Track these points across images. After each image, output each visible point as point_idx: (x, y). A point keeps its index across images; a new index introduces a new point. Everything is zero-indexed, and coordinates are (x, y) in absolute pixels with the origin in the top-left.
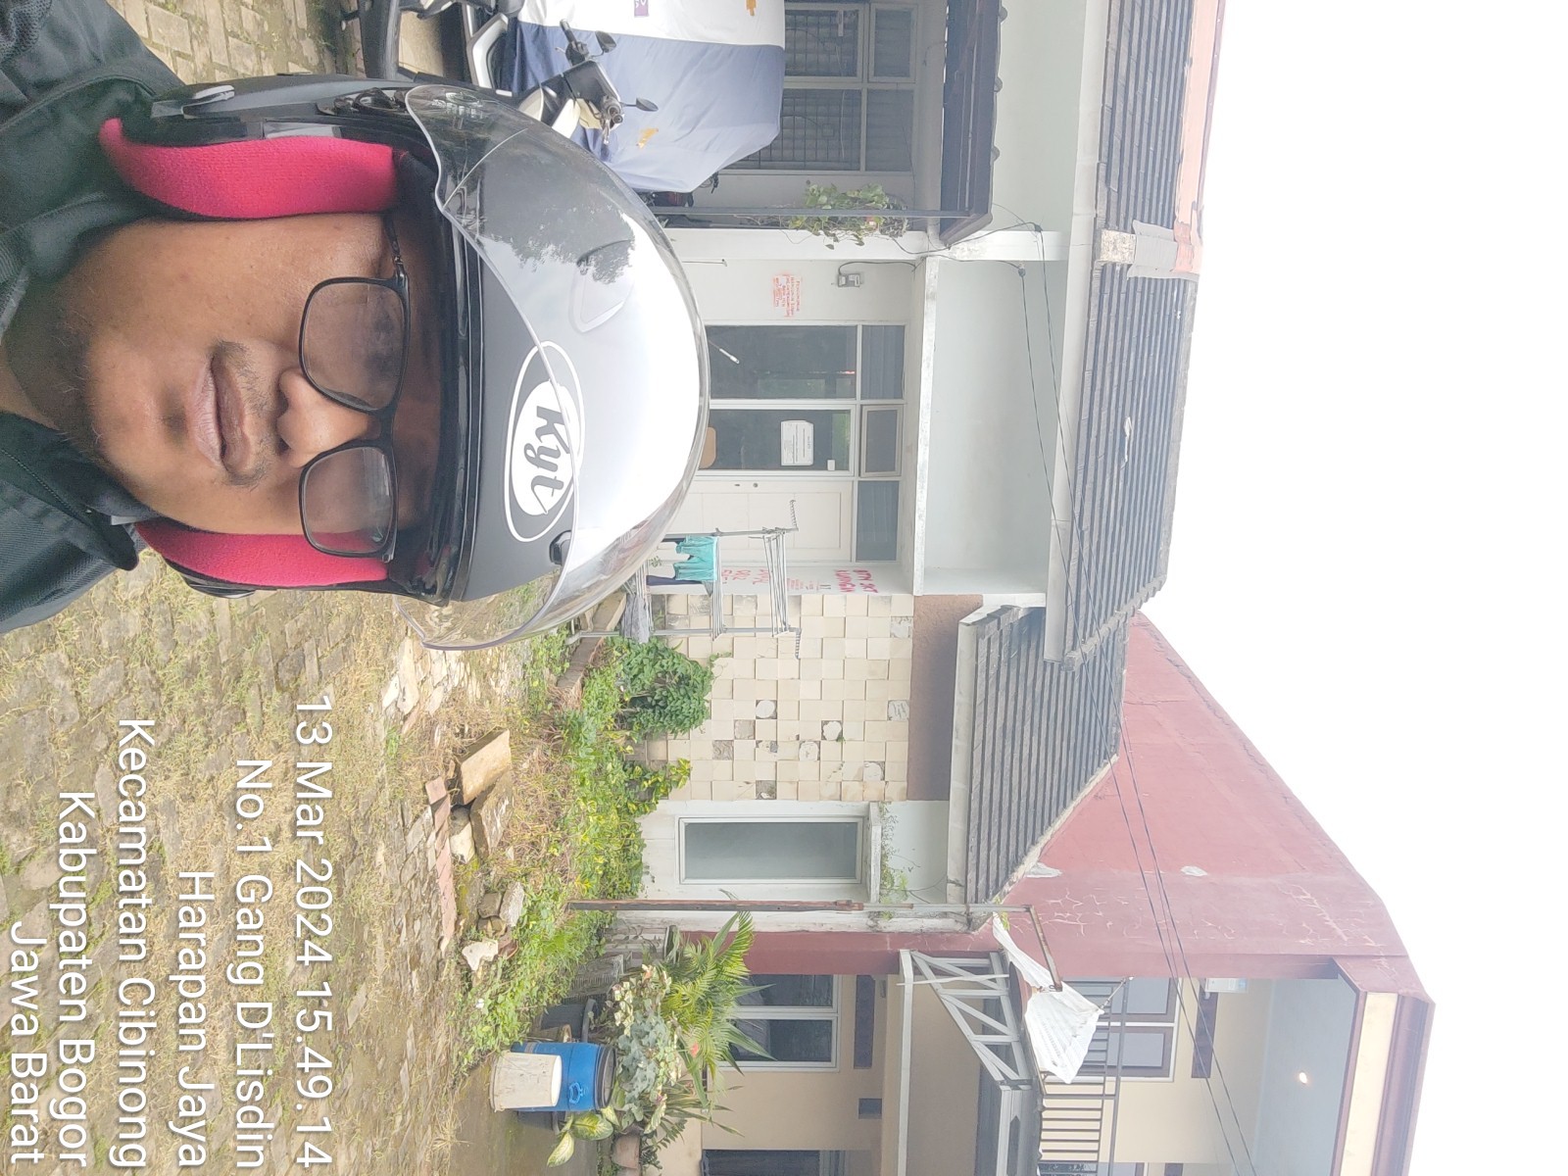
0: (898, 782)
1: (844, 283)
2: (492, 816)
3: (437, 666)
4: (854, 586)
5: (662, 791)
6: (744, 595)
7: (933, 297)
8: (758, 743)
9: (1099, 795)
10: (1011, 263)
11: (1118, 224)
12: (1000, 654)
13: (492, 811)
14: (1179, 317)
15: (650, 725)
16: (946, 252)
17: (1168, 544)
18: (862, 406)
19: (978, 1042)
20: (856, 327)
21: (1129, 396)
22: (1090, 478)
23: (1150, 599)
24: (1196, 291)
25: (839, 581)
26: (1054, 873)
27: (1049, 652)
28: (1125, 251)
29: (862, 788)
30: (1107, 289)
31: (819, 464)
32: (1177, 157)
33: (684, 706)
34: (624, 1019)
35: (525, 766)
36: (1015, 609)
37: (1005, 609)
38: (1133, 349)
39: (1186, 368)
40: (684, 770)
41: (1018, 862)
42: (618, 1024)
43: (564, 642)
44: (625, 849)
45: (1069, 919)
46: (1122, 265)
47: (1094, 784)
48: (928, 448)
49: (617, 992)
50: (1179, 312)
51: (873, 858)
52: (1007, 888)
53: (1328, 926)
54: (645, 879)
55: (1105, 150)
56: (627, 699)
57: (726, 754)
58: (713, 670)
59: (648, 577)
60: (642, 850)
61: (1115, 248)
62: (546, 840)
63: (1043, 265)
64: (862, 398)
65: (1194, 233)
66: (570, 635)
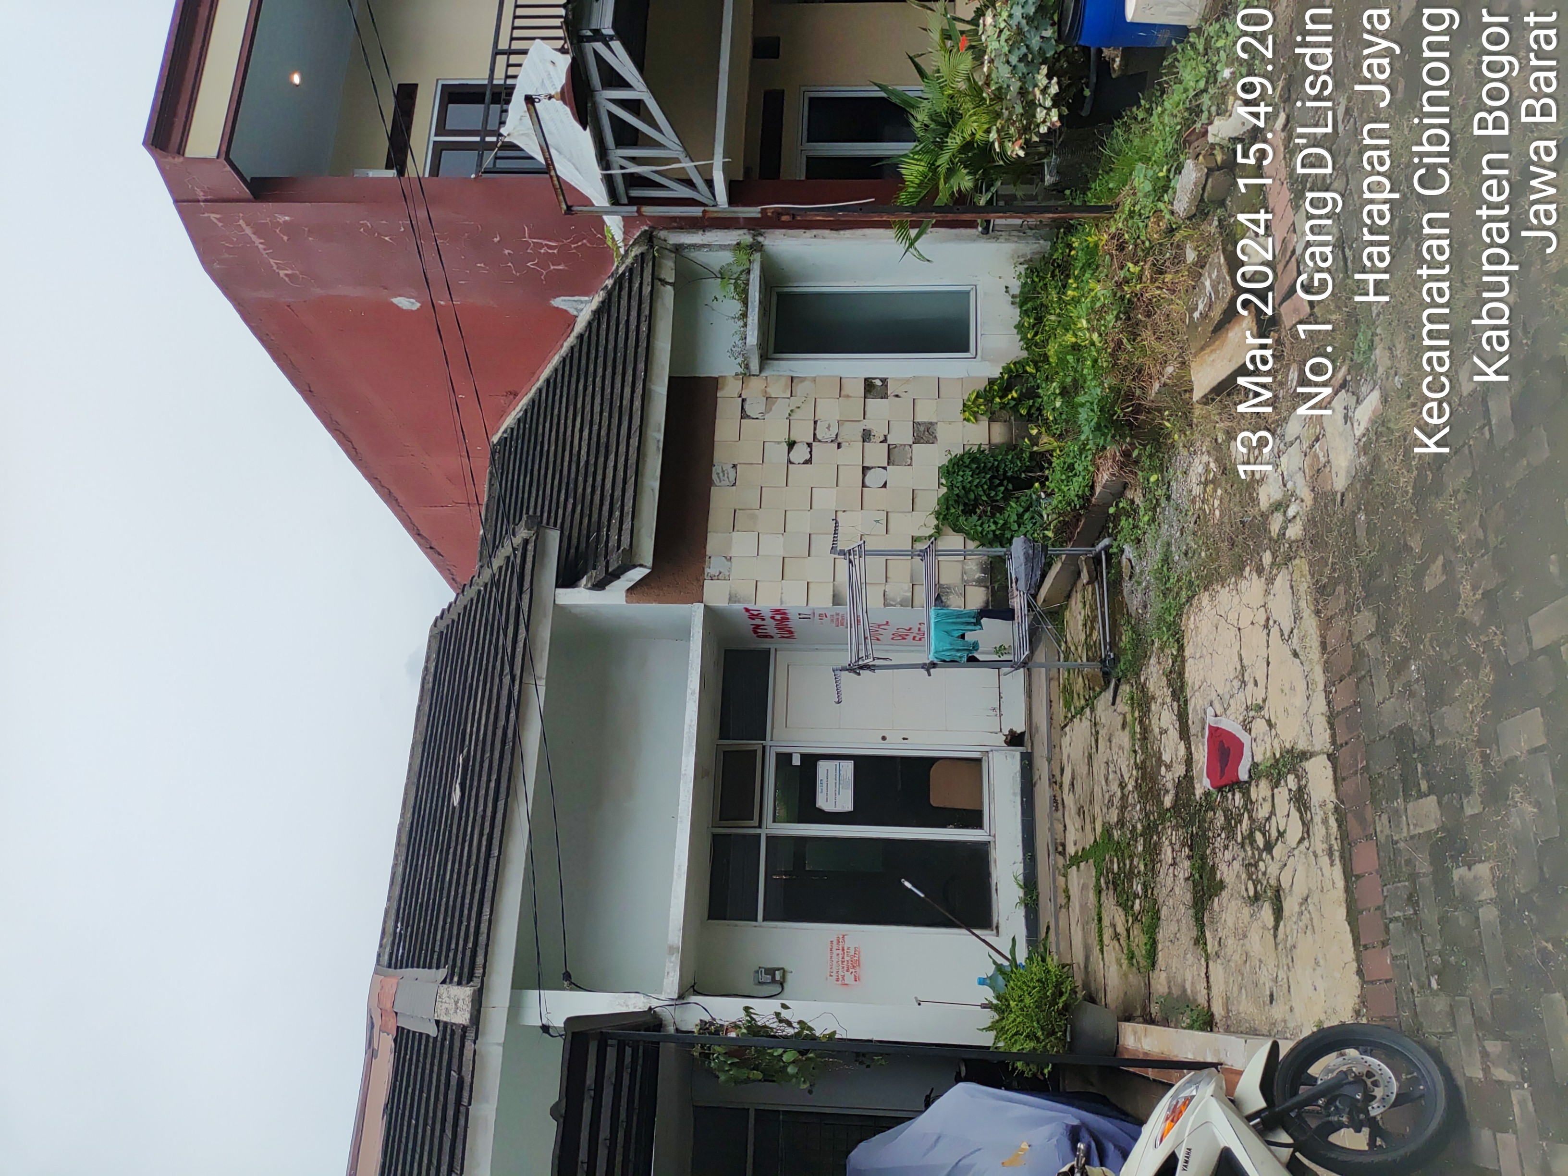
0: (728, 395)
1: (777, 972)
2: (1217, 292)
3: (1294, 467)
4: (773, 618)
5: (996, 387)
6: (899, 607)
7: (671, 950)
8: (885, 441)
9: (512, 397)
10: (580, 988)
11: (453, 1031)
12: (608, 535)
13: (1217, 297)
14: (399, 925)
15: (1010, 457)
16: (654, 1003)
17: (426, 669)
18: (760, 826)
19: (640, 91)
20: (764, 919)
21: (454, 831)
22: (499, 732)
23: (446, 607)
24: (379, 955)
25: (791, 624)
26: (560, 302)
27: (553, 537)
28: (447, 1000)
29: (768, 389)
30: (468, 953)
31: (811, 761)
32: (389, 1111)
33: (970, 479)
34: (1046, 87)
35: (1170, 370)
36: (589, 586)
37: (599, 586)
38: (446, 885)
39: (395, 866)
40: (970, 410)
41: (597, 313)
42: (1055, 79)
43: (1115, 540)
44: (1039, 320)
45: (542, 246)
46: (451, 982)
47: (518, 409)
48: (683, 772)
49: (1055, 119)
50: (398, 930)
51: (757, 309)
52: (609, 282)
53: (259, 237)
54: (1016, 291)
55: (462, 1122)
56: (1037, 485)
57: (922, 428)
58: (936, 522)
59: (1013, 619)
60: (1020, 322)
61: (456, 1003)
62: (1144, 279)
63: (540, 986)
64: (759, 835)
65: (378, 1022)
66: (1106, 549)
